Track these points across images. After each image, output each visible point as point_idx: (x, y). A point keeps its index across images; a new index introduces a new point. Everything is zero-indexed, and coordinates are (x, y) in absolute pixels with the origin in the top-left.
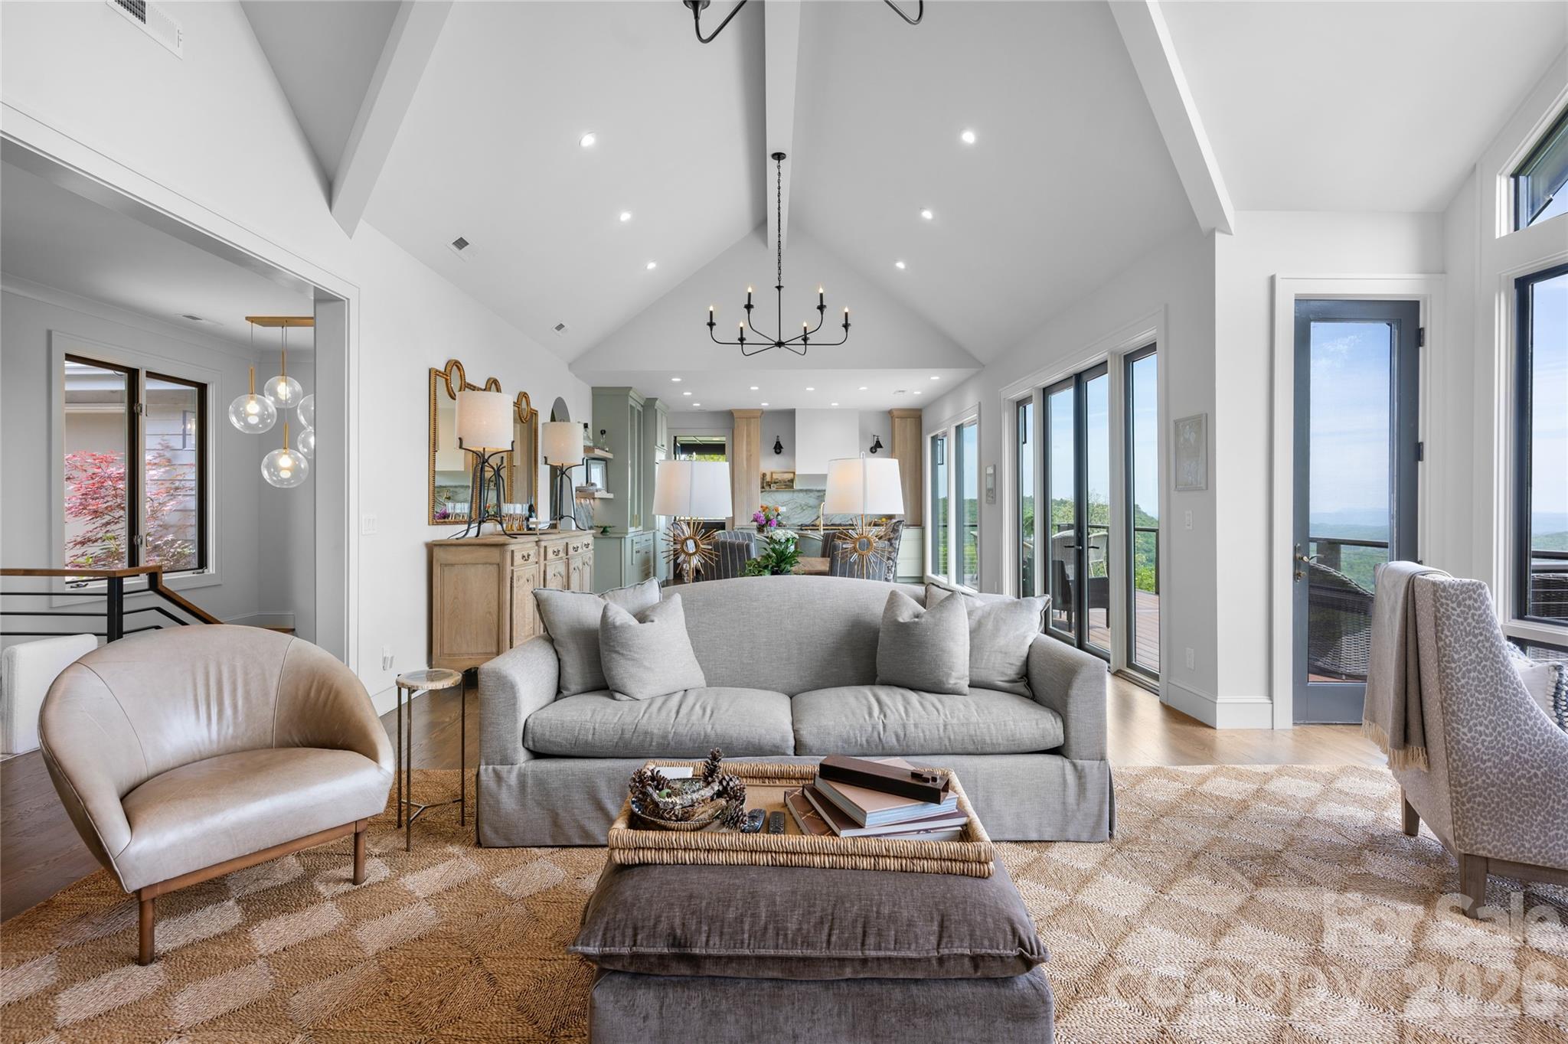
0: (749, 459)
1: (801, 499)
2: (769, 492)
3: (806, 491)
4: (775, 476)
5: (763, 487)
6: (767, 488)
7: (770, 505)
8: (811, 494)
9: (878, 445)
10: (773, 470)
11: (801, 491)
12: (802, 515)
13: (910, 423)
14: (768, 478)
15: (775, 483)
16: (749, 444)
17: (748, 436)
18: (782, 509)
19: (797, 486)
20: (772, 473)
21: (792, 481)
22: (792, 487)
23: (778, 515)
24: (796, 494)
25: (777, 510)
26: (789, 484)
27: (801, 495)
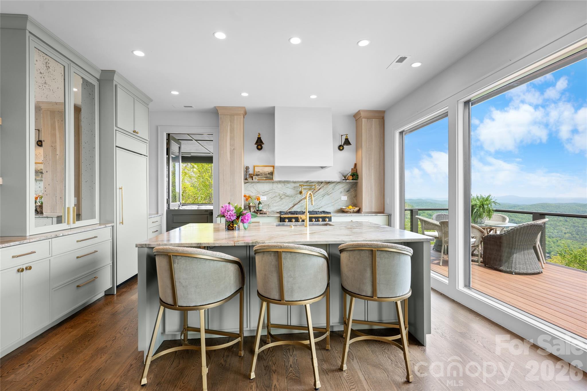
0: (232, 151)
1: (279, 189)
2: (252, 183)
3: (284, 182)
4: (257, 169)
5: (246, 179)
6: (250, 180)
7: (252, 194)
8: (289, 185)
9: (347, 142)
10: (255, 164)
11: (280, 182)
12: (281, 203)
13: (375, 123)
14: (251, 171)
15: (257, 175)
16: (232, 138)
17: (232, 130)
18: (263, 199)
19: (276, 178)
20: (254, 167)
21: (272, 174)
22: (272, 179)
23: (260, 203)
24: (275, 185)
25: (258, 199)
26: (269, 177)
27: (280, 186)
